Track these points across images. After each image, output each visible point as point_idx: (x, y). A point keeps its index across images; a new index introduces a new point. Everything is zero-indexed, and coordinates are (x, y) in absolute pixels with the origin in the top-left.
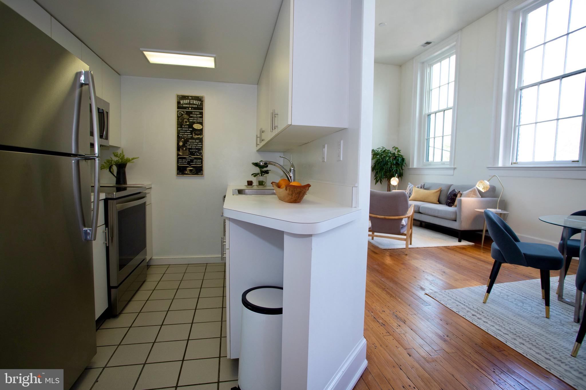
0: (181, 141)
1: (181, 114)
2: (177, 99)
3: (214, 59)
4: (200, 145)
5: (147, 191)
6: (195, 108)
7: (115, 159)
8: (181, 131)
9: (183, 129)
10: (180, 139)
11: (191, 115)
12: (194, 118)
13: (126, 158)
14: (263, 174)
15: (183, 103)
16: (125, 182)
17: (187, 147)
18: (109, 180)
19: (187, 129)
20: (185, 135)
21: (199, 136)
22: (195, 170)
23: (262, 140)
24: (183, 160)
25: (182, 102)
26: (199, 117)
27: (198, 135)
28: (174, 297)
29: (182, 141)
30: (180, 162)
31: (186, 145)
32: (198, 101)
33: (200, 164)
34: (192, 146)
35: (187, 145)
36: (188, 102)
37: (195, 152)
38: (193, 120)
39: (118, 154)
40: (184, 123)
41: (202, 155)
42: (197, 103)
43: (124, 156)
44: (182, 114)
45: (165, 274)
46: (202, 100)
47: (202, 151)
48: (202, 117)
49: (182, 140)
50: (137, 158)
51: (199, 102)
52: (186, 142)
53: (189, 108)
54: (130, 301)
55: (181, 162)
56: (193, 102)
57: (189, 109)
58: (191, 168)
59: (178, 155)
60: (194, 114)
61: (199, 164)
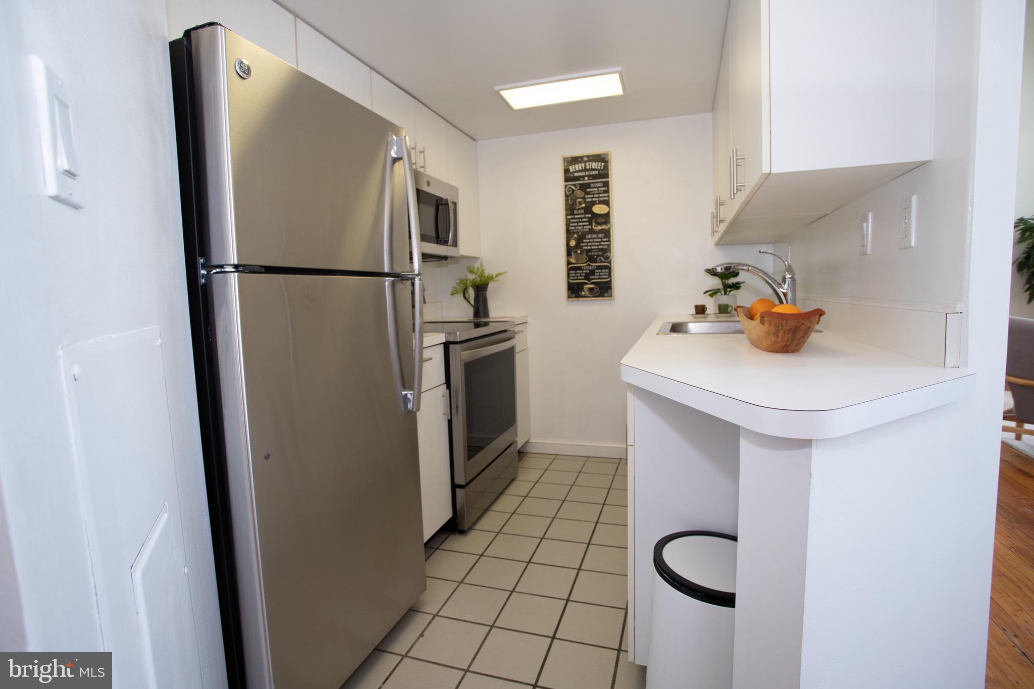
0: (573, 238)
1: (571, 190)
2: (564, 165)
3: (619, 75)
4: (606, 243)
5: (517, 329)
6: (594, 177)
7: (471, 277)
8: (572, 221)
9: (576, 216)
10: (571, 234)
11: (588, 190)
12: (593, 194)
13: (486, 275)
14: (729, 290)
15: (574, 170)
16: (486, 314)
17: (582, 248)
18: (462, 310)
19: (582, 216)
20: (579, 228)
21: (604, 227)
22: (598, 288)
23: (721, 221)
24: (578, 272)
25: (572, 169)
26: (602, 192)
27: (601, 224)
28: (556, 515)
29: (575, 238)
30: (572, 275)
31: (581, 244)
32: (600, 163)
33: (607, 277)
34: (591, 246)
35: (584, 244)
36: (582, 167)
37: (598, 256)
38: (592, 198)
39: (474, 269)
40: (576, 205)
41: (610, 261)
42: (597, 167)
43: (483, 271)
44: (573, 191)
45: (547, 471)
46: (607, 160)
47: (610, 253)
48: (607, 191)
49: (573, 235)
50: (504, 273)
51: (601, 165)
52: (580, 240)
53: (583, 177)
54: (487, 510)
55: (574, 275)
56: (590, 166)
57: (584, 180)
58: (592, 286)
59: (569, 263)
60: (594, 188)
61: (605, 277)
